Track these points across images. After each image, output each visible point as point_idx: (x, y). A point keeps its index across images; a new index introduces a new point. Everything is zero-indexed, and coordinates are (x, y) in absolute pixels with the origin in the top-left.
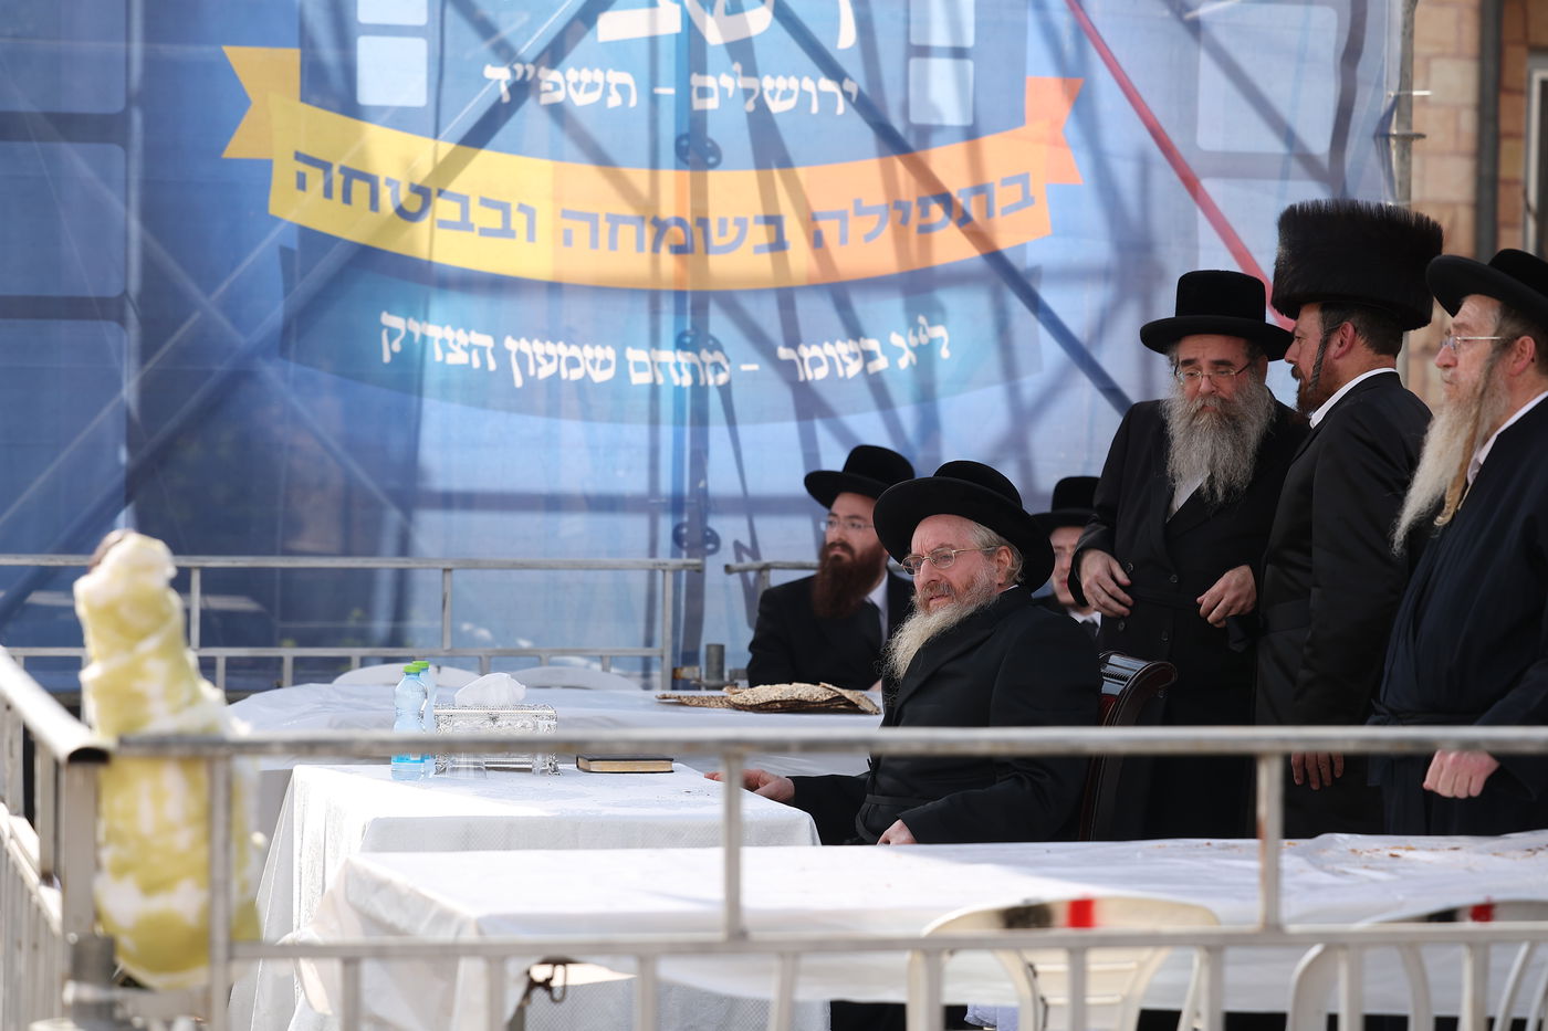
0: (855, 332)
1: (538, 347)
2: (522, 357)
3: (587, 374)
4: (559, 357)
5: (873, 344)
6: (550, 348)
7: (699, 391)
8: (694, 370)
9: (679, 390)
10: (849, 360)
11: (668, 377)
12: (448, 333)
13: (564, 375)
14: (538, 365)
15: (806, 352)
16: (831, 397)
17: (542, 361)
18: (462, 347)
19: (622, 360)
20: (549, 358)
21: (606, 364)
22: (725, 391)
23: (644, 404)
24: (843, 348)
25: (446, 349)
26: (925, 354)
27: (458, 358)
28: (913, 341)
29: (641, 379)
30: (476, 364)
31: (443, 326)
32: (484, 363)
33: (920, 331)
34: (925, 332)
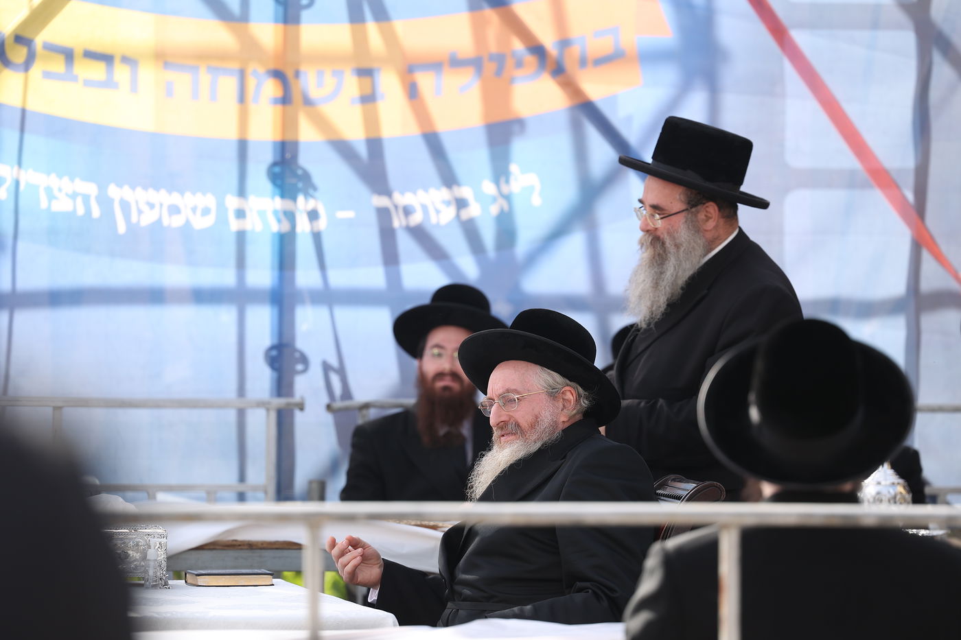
0: (449, 179)
1: (138, 196)
2: (125, 206)
3: (188, 222)
4: (161, 205)
5: (465, 192)
6: (151, 195)
8: (291, 217)
10: (441, 207)
11: (266, 224)
12: (53, 181)
13: (166, 222)
14: (140, 212)
15: (399, 199)
17: (145, 208)
19: (221, 206)
20: (152, 206)
21: (206, 211)
22: (317, 237)
24: (437, 195)
25: (51, 196)
27: (62, 205)
28: (504, 189)
29: (234, 225)
30: (81, 211)
31: (49, 174)
32: (88, 211)
33: (512, 179)
34: (515, 180)
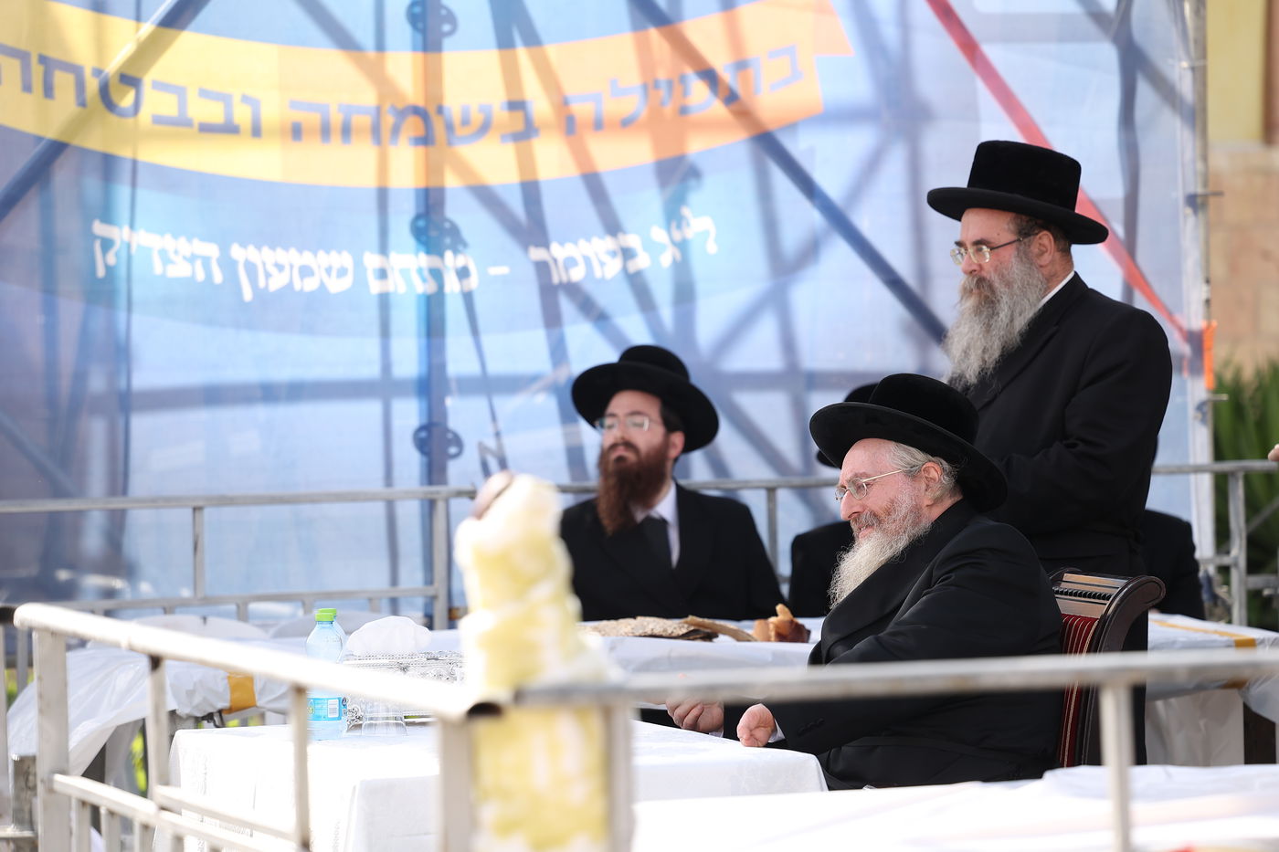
0: (613, 227)
1: (265, 257)
2: (251, 269)
3: (322, 285)
4: (292, 267)
5: (632, 240)
6: (281, 255)
8: (436, 274)
10: (606, 258)
11: (409, 284)
12: (168, 242)
13: (297, 286)
15: (558, 251)
18: (185, 258)
19: (358, 264)
20: (280, 267)
21: (342, 272)
22: (468, 298)
24: (601, 245)
25: (166, 261)
26: (682, 246)
27: (180, 270)
28: (677, 236)
29: (375, 287)
30: (200, 276)
31: (162, 233)
32: (209, 276)
33: (684, 223)
34: (688, 224)
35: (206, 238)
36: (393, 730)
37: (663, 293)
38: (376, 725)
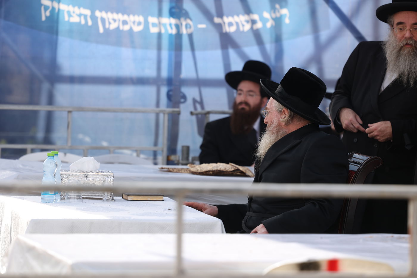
0: (248, 11)
1: (109, 16)
2: (103, 20)
3: (131, 29)
4: (119, 20)
5: (256, 17)
6: (115, 16)
7: (179, 36)
8: (178, 27)
9: (171, 35)
10: (245, 23)
11: (166, 30)
12: (71, 8)
13: (121, 28)
14: (110, 23)
15: (227, 20)
16: (238, 40)
17: (112, 21)
18: (77, 15)
19: (146, 22)
20: (115, 20)
21: (139, 24)
22: (190, 36)
23: (155, 41)
24: (242, 18)
25: (70, 15)
26: (278, 21)
27: (75, 19)
28: (274, 16)
29: (154, 30)
30: (83, 22)
31: (69, 5)
32: (86, 22)
33: (277, 11)
34: (279, 12)
35: (85, 7)
36: (76, 200)
37: (267, 38)
38: (70, 198)
